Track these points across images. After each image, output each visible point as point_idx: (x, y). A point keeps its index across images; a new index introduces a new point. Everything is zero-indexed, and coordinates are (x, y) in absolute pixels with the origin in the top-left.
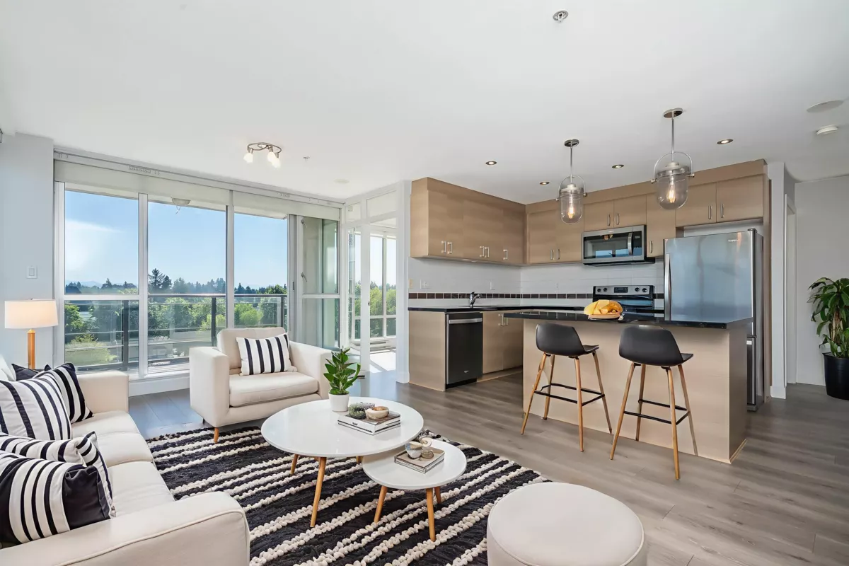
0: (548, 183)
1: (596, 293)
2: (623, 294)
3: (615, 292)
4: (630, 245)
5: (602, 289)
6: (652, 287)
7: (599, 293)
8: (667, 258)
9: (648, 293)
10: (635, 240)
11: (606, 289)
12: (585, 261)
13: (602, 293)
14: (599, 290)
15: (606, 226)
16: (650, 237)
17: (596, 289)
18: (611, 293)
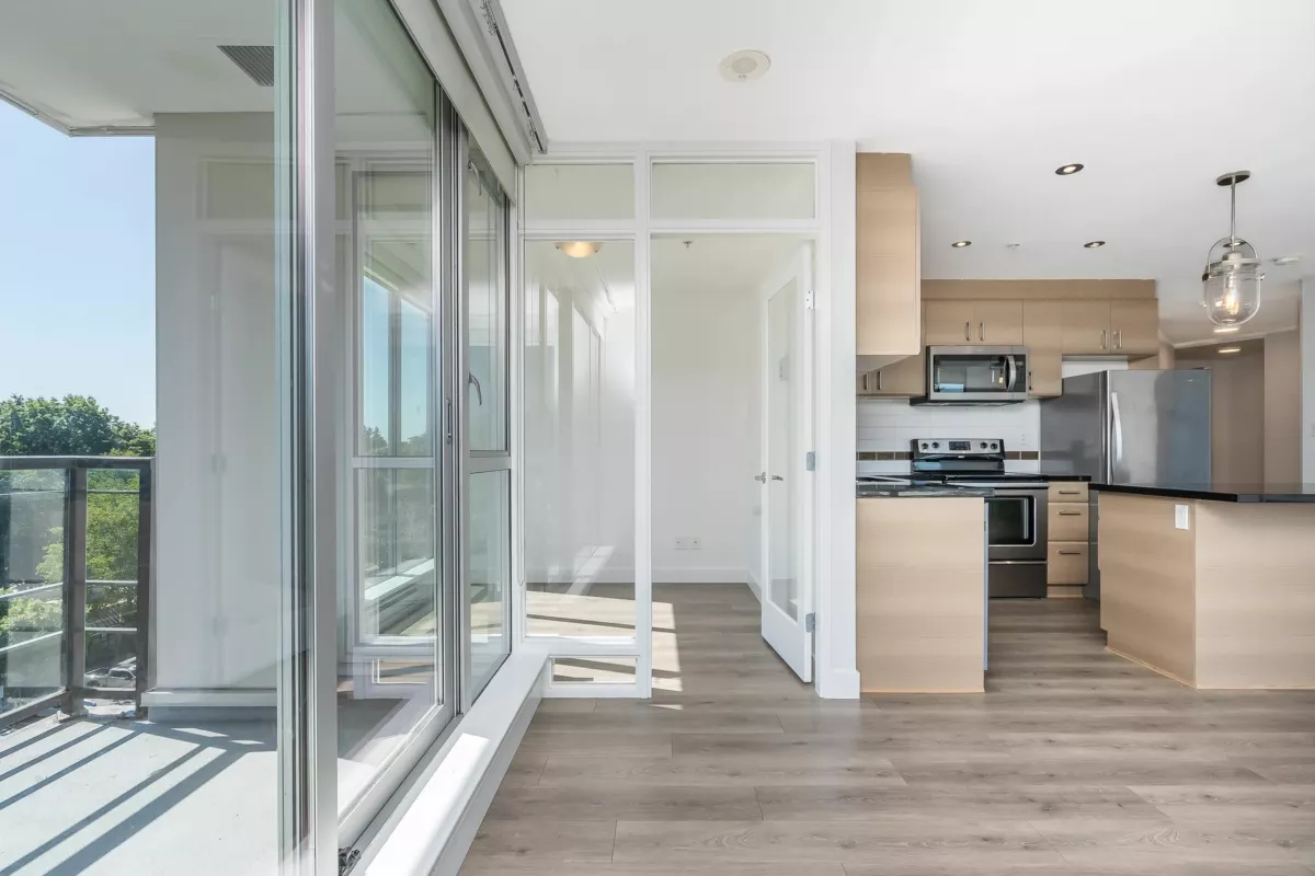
1: (921, 450)
2: (964, 452)
3: (951, 449)
4: (1013, 374)
5: (930, 443)
6: (1002, 442)
7: (925, 451)
8: (1113, 398)
9: (998, 450)
10: (1017, 368)
11: (936, 445)
12: (934, 396)
13: (931, 450)
14: (925, 446)
15: (964, 341)
16: (1031, 365)
17: (920, 443)
18: (945, 450)
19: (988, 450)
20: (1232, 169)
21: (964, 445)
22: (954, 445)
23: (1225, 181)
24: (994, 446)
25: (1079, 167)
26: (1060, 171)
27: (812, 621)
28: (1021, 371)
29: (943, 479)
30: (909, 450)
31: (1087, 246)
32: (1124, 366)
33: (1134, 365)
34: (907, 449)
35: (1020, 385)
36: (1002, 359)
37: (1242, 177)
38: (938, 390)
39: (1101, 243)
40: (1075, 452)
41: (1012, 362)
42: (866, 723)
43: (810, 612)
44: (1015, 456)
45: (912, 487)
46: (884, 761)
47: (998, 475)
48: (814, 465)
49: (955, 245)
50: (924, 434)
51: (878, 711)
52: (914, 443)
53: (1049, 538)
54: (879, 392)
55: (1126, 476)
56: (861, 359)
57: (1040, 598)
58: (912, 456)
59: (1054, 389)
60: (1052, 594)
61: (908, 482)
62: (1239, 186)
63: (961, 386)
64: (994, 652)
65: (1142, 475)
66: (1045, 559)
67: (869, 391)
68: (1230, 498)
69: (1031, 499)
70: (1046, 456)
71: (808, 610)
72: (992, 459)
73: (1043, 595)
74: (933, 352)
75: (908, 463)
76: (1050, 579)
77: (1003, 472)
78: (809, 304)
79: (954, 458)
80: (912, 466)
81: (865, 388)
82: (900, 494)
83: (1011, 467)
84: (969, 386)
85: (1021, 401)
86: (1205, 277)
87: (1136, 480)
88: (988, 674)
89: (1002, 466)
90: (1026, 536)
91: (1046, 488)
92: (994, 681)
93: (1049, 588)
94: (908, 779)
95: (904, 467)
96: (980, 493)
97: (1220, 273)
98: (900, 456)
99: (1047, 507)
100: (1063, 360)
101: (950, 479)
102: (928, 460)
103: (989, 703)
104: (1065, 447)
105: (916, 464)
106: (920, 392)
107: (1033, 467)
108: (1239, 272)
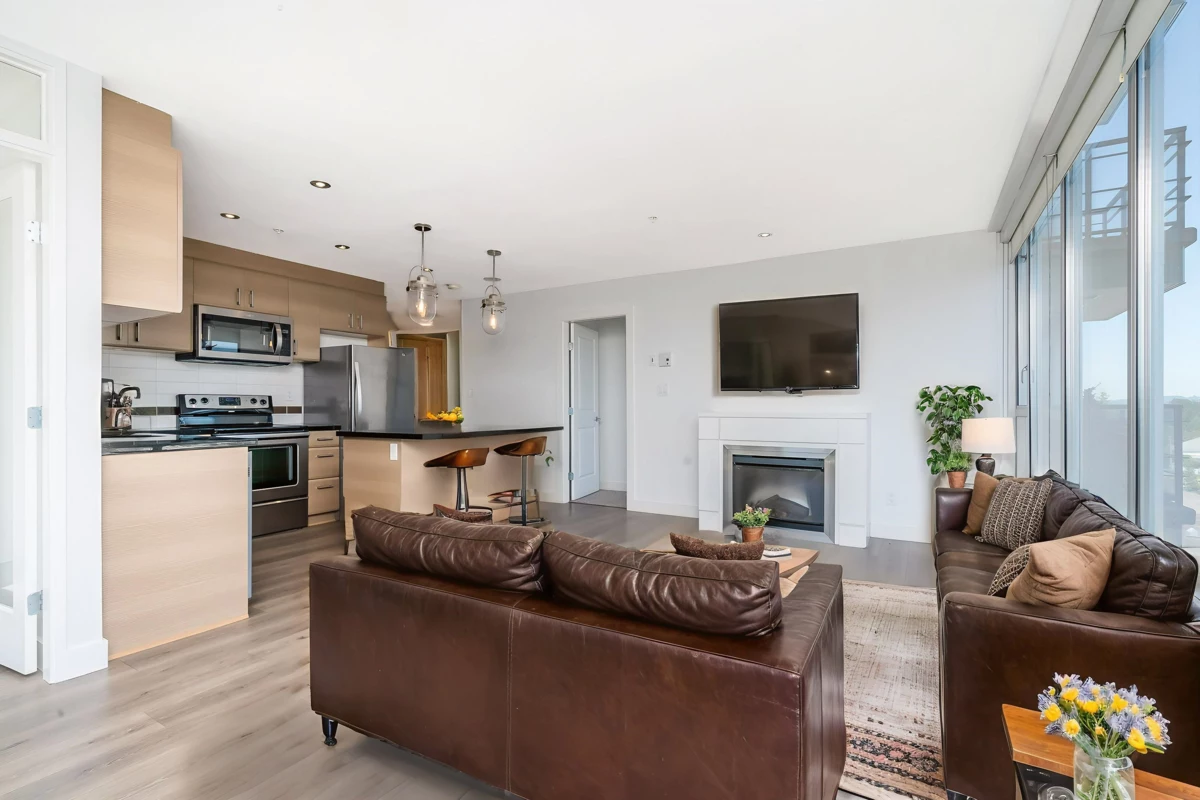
0: (236, 217)
1: (188, 405)
2: (235, 407)
3: (220, 404)
4: (280, 340)
5: (198, 399)
6: (270, 398)
7: (194, 406)
8: (356, 366)
9: (267, 406)
10: (284, 335)
11: (205, 400)
12: (202, 353)
13: (199, 405)
14: (193, 401)
15: (234, 304)
16: (295, 334)
17: (187, 399)
18: (214, 404)
19: (258, 405)
20: (423, 222)
21: (235, 401)
22: (223, 401)
23: (418, 228)
24: (263, 402)
25: (327, 186)
26: (313, 183)
27: (37, 602)
28: (286, 337)
29: (212, 432)
30: (174, 405)
31: (338, 246)
32: (364, 343)
33: (372, 343)
34: (174, 404)
35: (286, 350)
36: (270, 326)
37: (427, 229)
38: (210, 348)
39: (347, 248)
40: (331, 407)
41: (279, 330)
42: (115, 689)
43: (35, 591)
44: (282, 410)
45: (178, 441)
46: (138, 716)
47: (268, 427)
48: (40, 422)
49: (223, 215)
50: (188, 390)
51: (133, 671)
52: (181, 398)
53: (310, 477)
54: (137, 344)
55: (365, 425)
56: (107, 309)
57: (302, 528)
58: (177, 411)
59: (315, 356)
60: (312, 522)
61: (173, 437)
62: (426, 233)
63: (235, 346)
64: (257, 582)
65: (377, 424)
66: (306, 495)
67: (123, 341)
68: (419, 437)
69: (294, 446)
70: (309, 410)
71: (31, 589)
72: (262, 414)
73: (305, 525)
74: (202, 310)
75: (174, 417)
76: (310, 511)
77: (272, 424)
78: (34, 235)
79: (225, 413)
80: (179, 421)
81: (118, 338)
82: (164, 448)
83: (279, 420)
84: (242, 347)
85: (287, 364)
86: (408, 289)
87: (372, 428)
88: (251, 602)
89: (270, 419)
90: (290, 477)
91: (307, 437)
92: (256, 606)
93: (310, 519)
94: (162, 722)
95: (170, 422)
96: (243, 443)
97: (416, 288)
98: (163, 411)
99: (307, 452)
100: (321, 333)
101: (219, 432)
102: (195, 415)
103: (252, 625)
104: (323, 403)
105: (182, 419)
106: (189, 348)
107: (298, 420)
108: (426, 290)
